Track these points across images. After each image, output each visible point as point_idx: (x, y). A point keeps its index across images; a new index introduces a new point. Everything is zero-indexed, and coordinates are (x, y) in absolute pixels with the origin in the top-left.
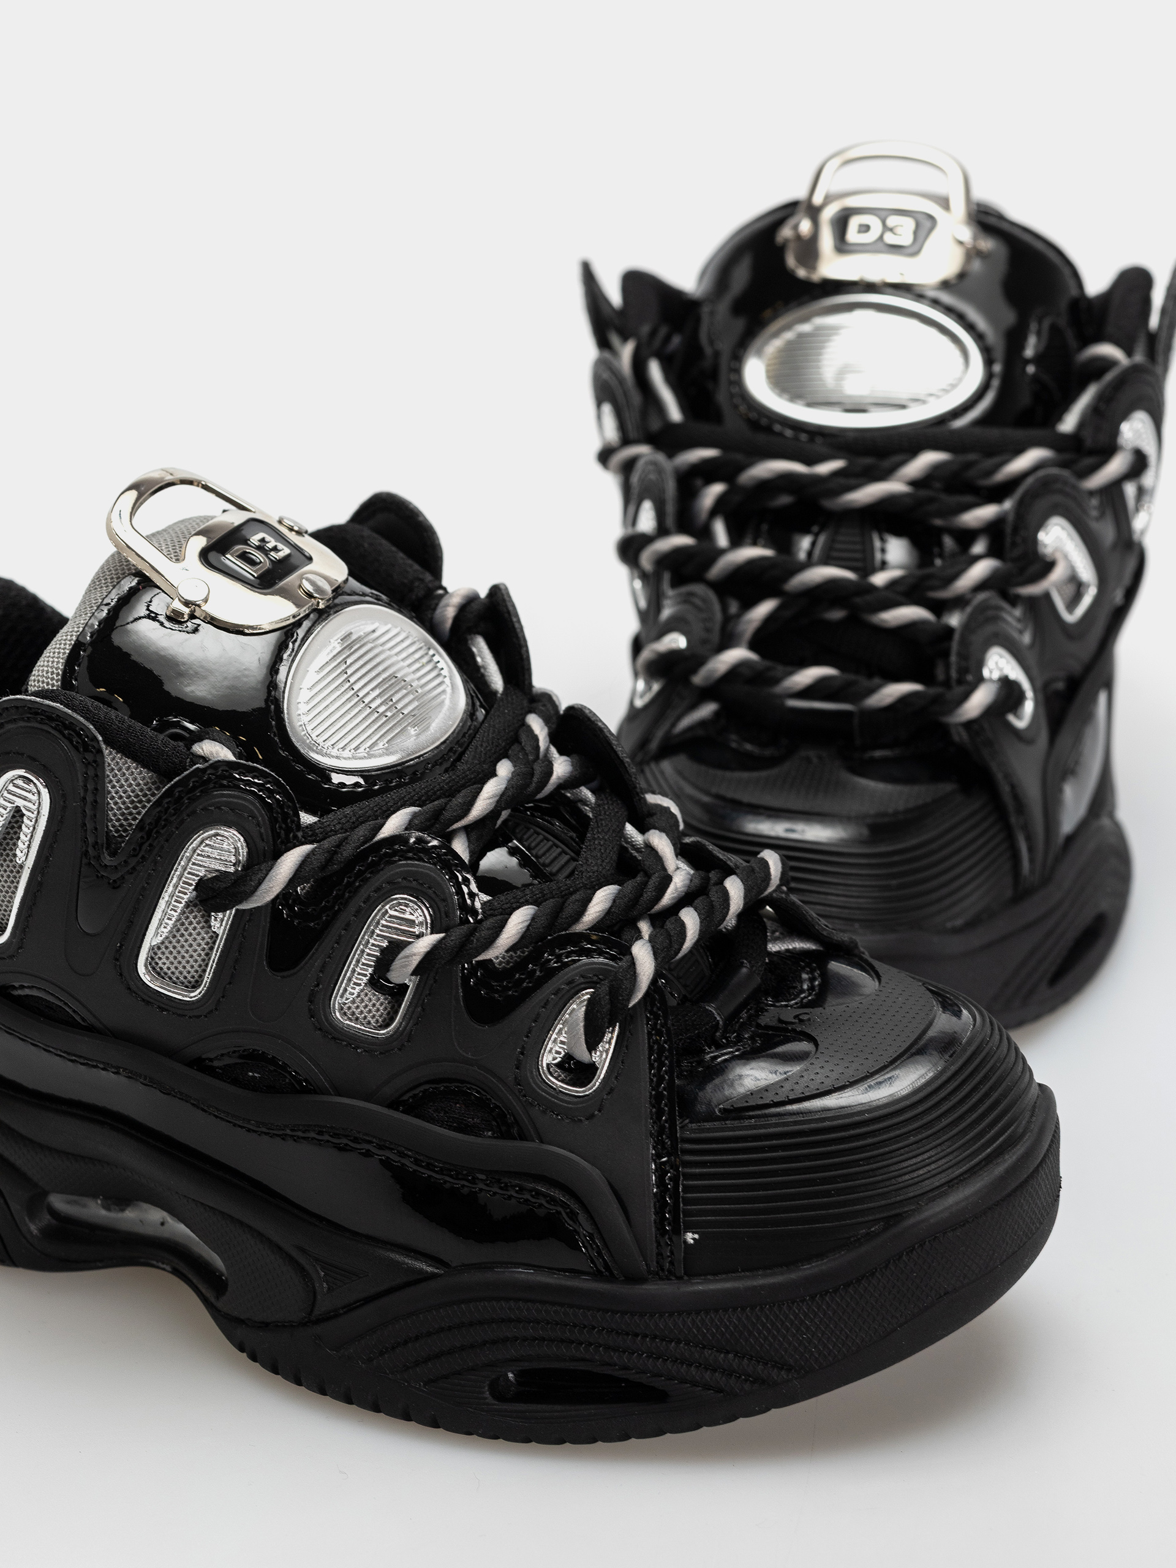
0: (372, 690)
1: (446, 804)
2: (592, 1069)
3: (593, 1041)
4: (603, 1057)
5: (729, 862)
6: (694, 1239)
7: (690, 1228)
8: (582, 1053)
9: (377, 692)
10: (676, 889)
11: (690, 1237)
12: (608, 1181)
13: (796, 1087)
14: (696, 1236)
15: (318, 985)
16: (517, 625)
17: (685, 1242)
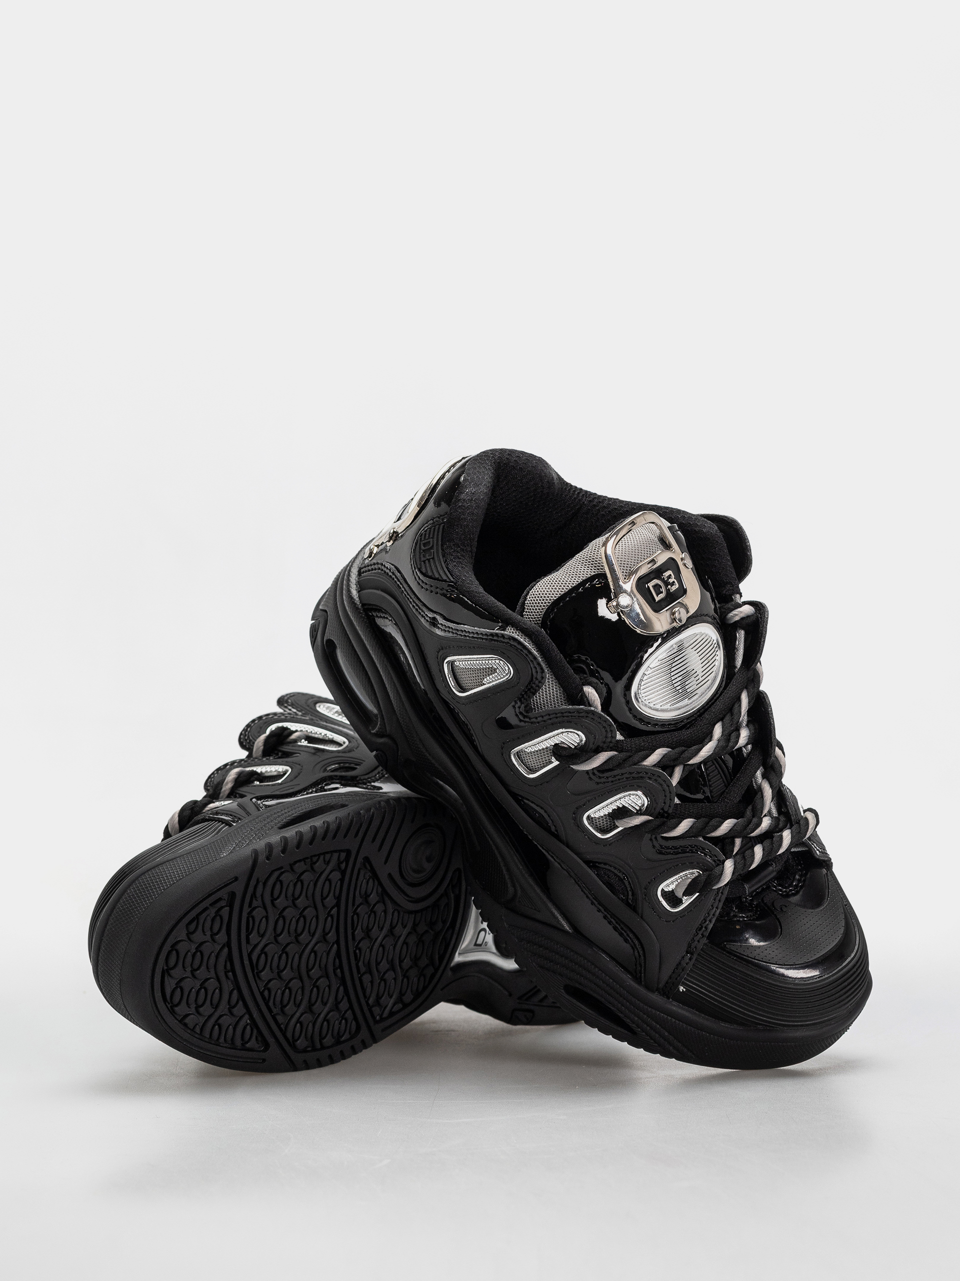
0: (679, 677)
1: (685, 751)
2: (680, 902)
3: (688, 893)
4: (687, 901)
5: (792, 816)
6: (683, 990)
7: (684, 984)
8: (679, 894)
9: (680, 678)
10: (760, 831)
11: (681, 988)
12: (660, 951)
13: (761, 954)
14: (684, 990)
15: (584, 805)
16: (762, 643)
17: (679, 989)
